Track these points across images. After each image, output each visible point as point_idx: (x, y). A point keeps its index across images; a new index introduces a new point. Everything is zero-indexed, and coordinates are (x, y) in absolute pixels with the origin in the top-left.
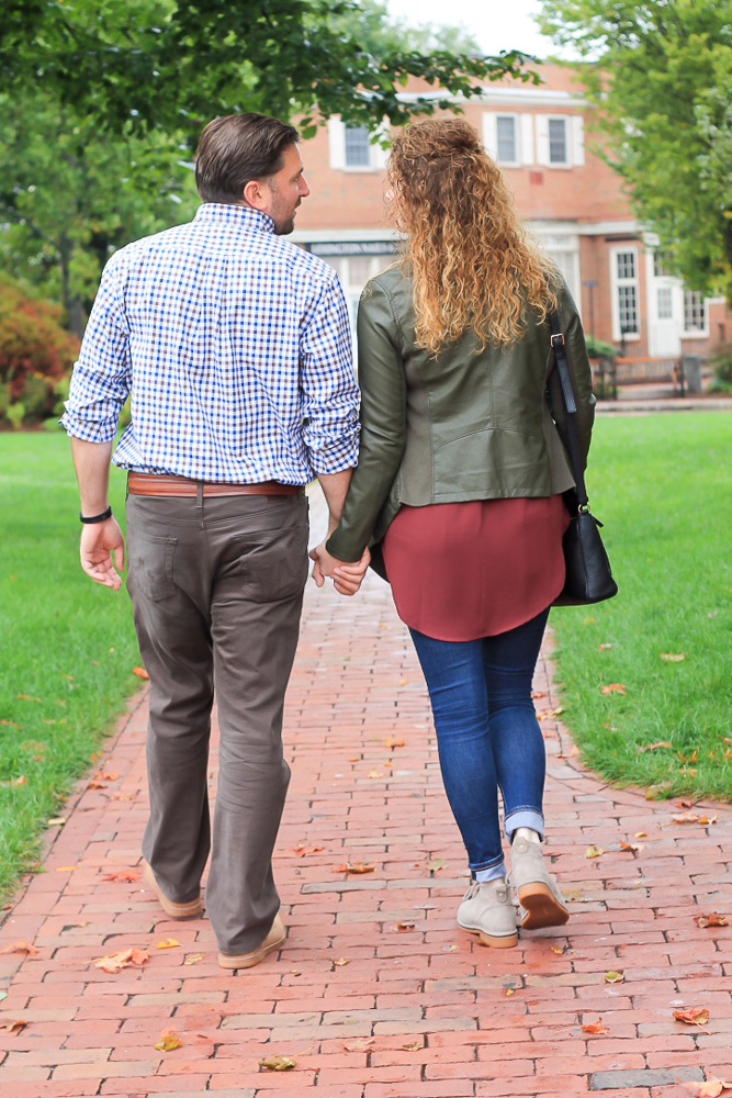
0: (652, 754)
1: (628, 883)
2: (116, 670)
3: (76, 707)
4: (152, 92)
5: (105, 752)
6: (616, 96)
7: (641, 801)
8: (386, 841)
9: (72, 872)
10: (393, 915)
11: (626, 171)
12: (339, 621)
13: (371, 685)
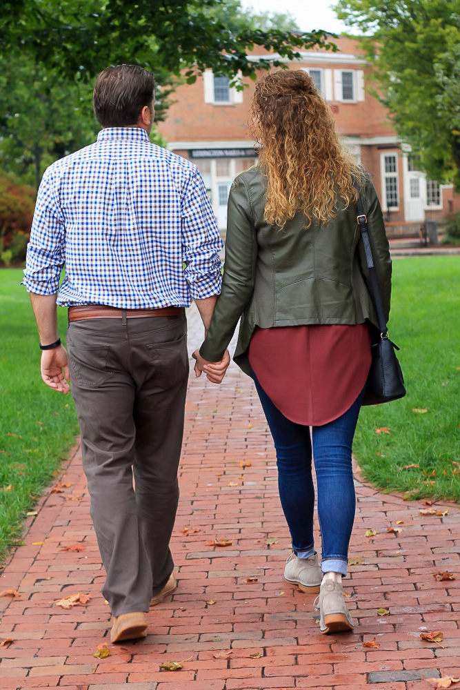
0: (407, 472)
1: (392, 553)
2: (70, 418)
3: (45, 441)
4: (93, 54)
5: (62, 470)
6: (385, 58)
7: (400, 502)
8: (239, 526)
9: (42, 546)
10: (244, 572)
11: (391, 105)
12: (210, 388)
13: (229, 428)
